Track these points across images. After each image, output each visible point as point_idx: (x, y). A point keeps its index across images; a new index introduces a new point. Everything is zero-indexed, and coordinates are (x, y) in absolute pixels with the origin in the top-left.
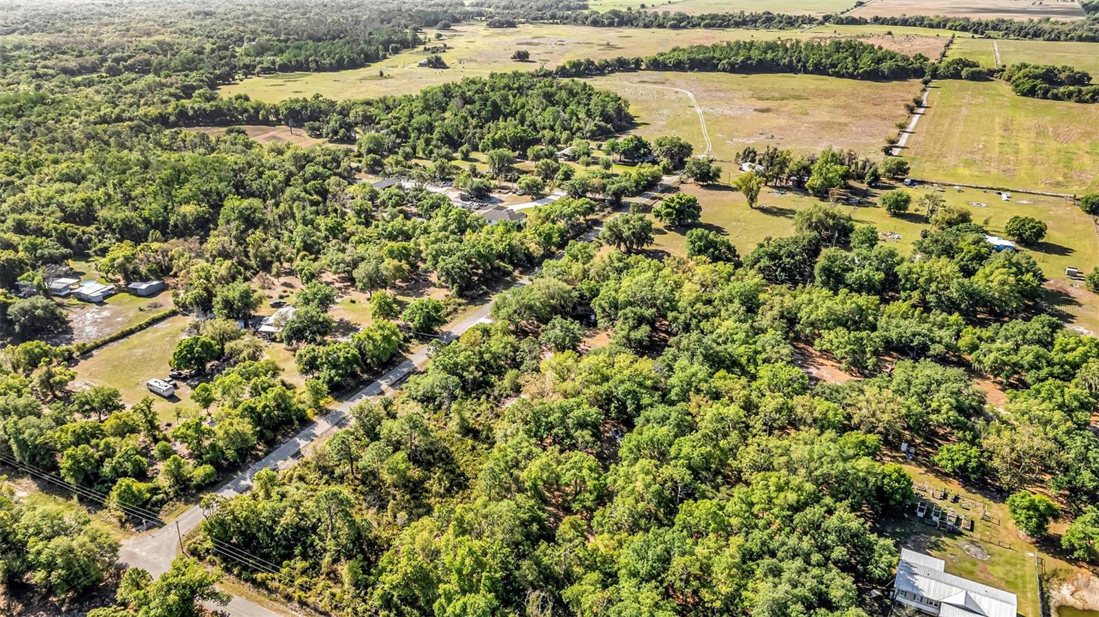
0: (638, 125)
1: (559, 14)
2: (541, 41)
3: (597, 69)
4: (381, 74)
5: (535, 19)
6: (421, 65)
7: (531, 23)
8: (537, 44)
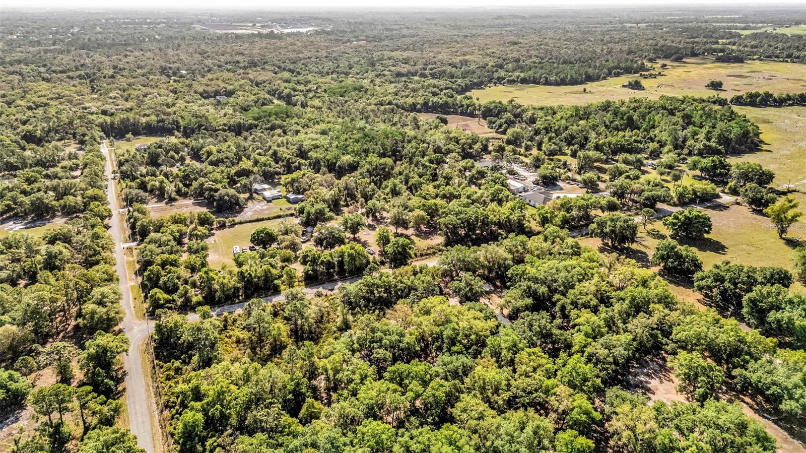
0: (761, 150)
1: (796, 53)
2: (753, 75)
3: (775, 101)
4: (585, 90)
5: (769, 57)
6: (624, 86)
7: (761, 60)
8: (746, 77)
